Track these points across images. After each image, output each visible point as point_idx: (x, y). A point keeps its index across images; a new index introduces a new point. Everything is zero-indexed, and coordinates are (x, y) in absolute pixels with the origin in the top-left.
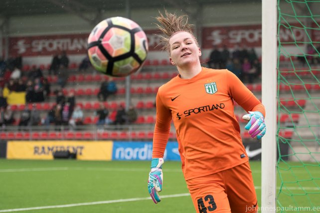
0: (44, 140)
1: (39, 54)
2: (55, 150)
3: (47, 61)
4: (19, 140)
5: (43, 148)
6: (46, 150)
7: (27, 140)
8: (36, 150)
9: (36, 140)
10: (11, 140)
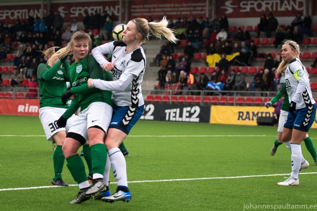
0: (250, 105)
1: (247, 15)
2: (260, 115)
3: (255, 22)
4: (223, 104)
5: (248, 113)
6: (251, 115)
7: (232, 104)
8: (240, 116)
9: (241, 105)
10: (215, 104)
